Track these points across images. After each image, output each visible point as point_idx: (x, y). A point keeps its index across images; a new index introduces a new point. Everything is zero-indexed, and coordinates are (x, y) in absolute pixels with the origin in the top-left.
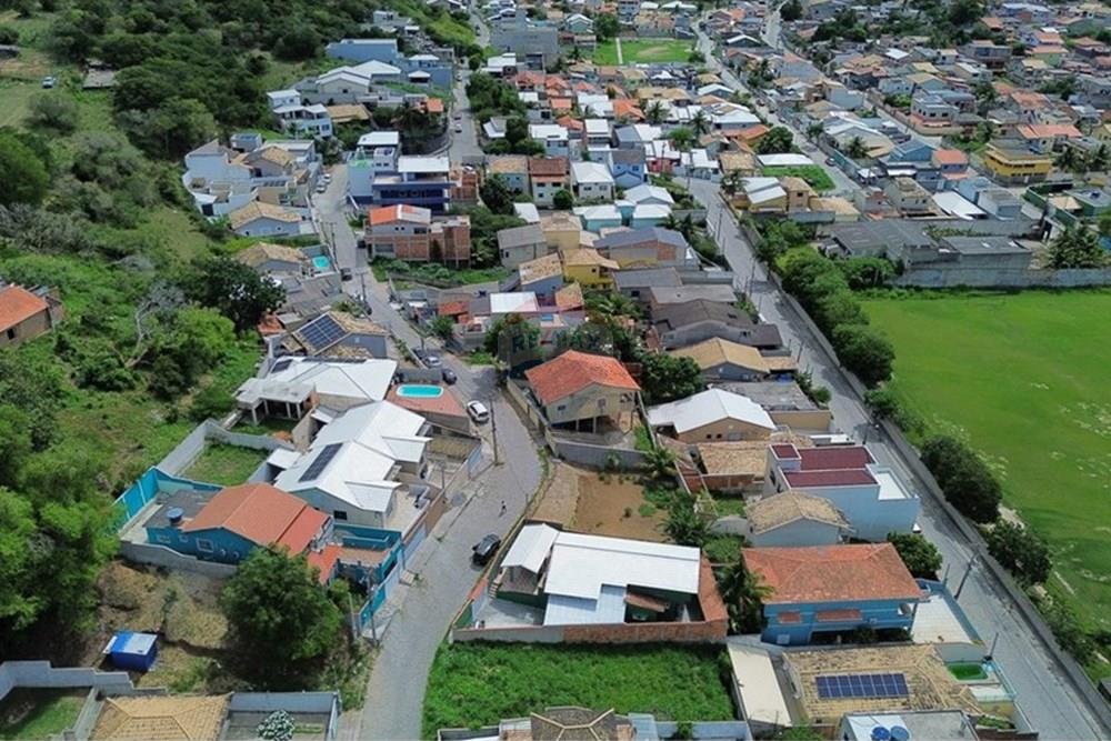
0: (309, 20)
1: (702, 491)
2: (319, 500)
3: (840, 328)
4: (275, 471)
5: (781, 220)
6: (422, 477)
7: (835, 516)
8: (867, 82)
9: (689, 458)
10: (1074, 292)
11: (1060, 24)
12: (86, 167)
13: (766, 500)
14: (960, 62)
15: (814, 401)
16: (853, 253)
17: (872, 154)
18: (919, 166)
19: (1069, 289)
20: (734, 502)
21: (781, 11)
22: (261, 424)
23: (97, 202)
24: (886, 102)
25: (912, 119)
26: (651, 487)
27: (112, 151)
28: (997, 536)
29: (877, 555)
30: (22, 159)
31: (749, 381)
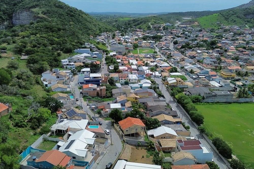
0: (71, 45)
1: (161, 151)
2: (69, 154)
3: (191, 112)
4: (59, 147)
5: (176, 87)
6: (94, 148)
7: (193, 157)
8: (193, 57)
9: (158, 143)
10: (244, 103)
11: (234, 45)
12: (20, 76)
13: (176, 153)
14: (213, 53)
15: (186, 129)
16: (193, 94)
17: (195, 72)
18: (206, 75)
19: (242, 103)
20: (169, 154)
21: (173, 42)
22: (56, 135)
23: (22, 84)
24: (198, 61)
25: (204, 65)
26: (149, 150)
27: (26, 73)
28: (232, 162)
29: (204, 167)
30: (5, 75)
31: (171, 124)
